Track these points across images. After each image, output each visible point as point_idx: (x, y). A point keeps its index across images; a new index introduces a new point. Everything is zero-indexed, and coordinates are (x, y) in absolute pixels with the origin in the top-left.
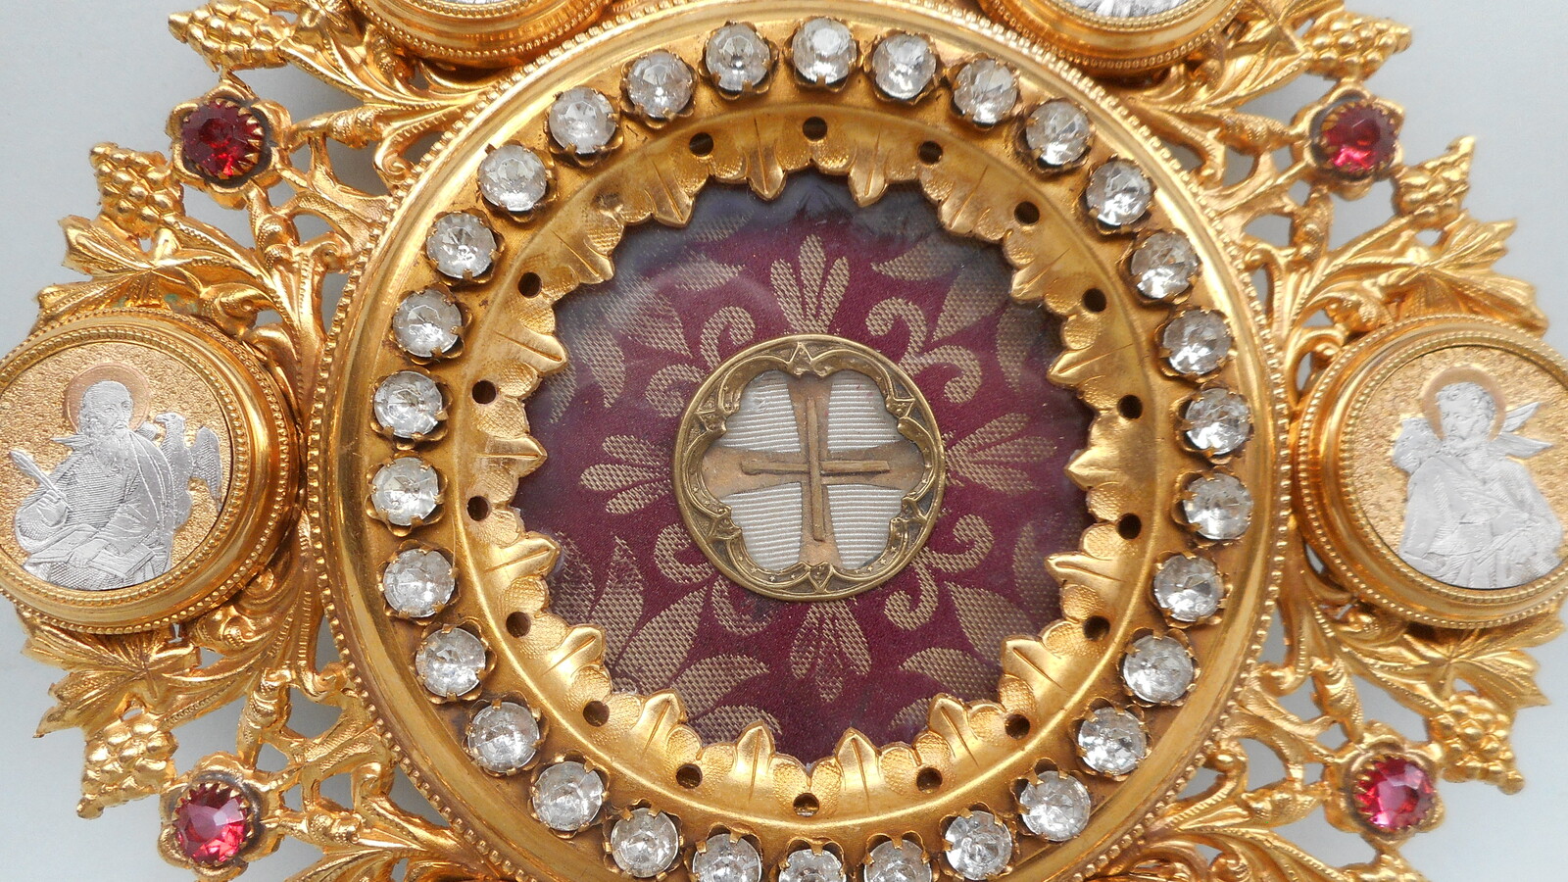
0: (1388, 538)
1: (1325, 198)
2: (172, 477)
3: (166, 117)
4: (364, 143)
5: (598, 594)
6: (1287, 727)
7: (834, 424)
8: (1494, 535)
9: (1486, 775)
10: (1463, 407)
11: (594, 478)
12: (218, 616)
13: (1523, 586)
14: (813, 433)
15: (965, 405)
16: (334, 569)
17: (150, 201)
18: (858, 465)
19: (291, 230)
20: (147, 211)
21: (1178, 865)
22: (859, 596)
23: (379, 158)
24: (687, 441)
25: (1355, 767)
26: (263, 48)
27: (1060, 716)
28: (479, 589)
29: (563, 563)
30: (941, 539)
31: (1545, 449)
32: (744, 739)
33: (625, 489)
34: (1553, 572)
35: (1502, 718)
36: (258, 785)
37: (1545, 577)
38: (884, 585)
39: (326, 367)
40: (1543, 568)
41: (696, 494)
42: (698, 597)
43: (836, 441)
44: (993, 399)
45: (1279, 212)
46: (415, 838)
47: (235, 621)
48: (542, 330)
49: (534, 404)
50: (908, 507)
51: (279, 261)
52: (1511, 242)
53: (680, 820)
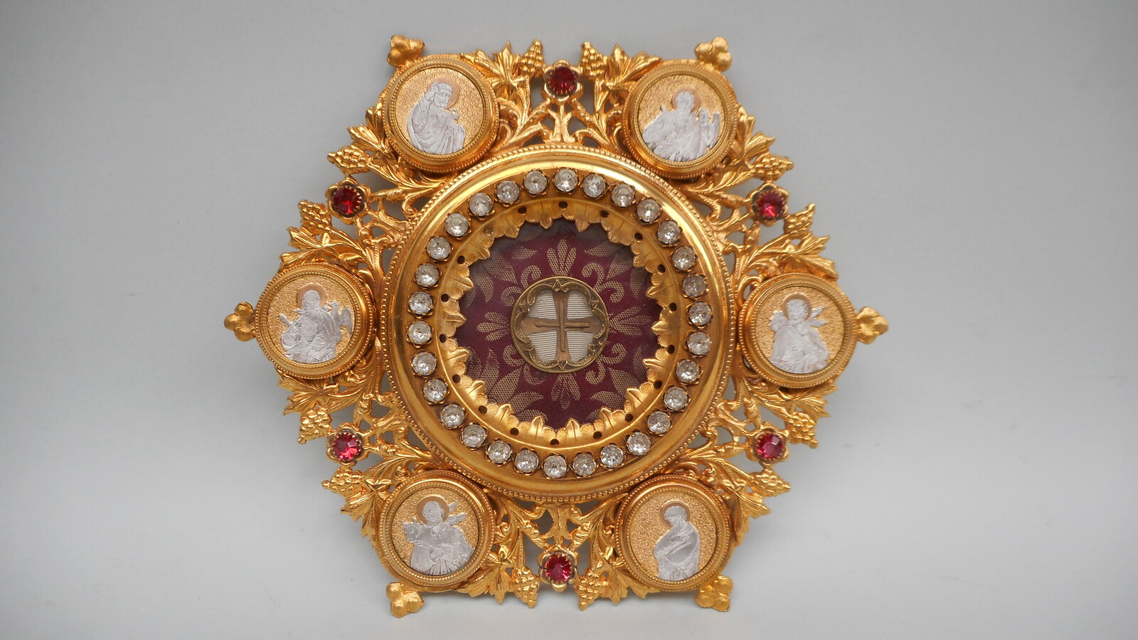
0: (767, 355)
1: (758, 226)
2: (335, 324)
3: (325, 190)
4: (398, 201)
5: (483, 369)
6: (733, 423)
7: (569, 308)
8: (804, 355)
9: (803, 440)
10: (797, 309)
11: (482, 328)
12: (347, 374)
13: (813, 373)
14: (562, 312)
15: (618, 303)
16: (391, 358)
17: (321, 223)
18: (578, 324)
19: (371, 233)
20: (320, 226)
21: (691, 471)
22: (577, 372)
23: (404, 206)
24: (516, 315)
25: (757, 437)
26: (362, 166)
27: (643, 414)
28: (444, 366)
29: (471, 358)
30: (607, 352)
31: (825, 324)
32: (534, 420)
33: (493, 332)
34: (824, 368)
35: (812, 421)
36: (361, 434)
37: (821, 370)
38: (585, 368)
39: (387, 286)
40: (821, 367)
41: (519, 335)
42: (519, 371)
43: (570, 316)
44: (627, 302)
45: (741, 231)
46: (417, 454)
47: (352, 376)
48: (465, 276)
49: (461, 301)
50: (595, 341)
51: (368, 245)
52: (826, 245)
53: (511, 445)
